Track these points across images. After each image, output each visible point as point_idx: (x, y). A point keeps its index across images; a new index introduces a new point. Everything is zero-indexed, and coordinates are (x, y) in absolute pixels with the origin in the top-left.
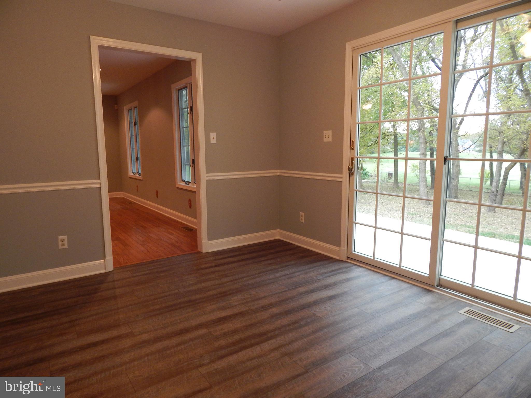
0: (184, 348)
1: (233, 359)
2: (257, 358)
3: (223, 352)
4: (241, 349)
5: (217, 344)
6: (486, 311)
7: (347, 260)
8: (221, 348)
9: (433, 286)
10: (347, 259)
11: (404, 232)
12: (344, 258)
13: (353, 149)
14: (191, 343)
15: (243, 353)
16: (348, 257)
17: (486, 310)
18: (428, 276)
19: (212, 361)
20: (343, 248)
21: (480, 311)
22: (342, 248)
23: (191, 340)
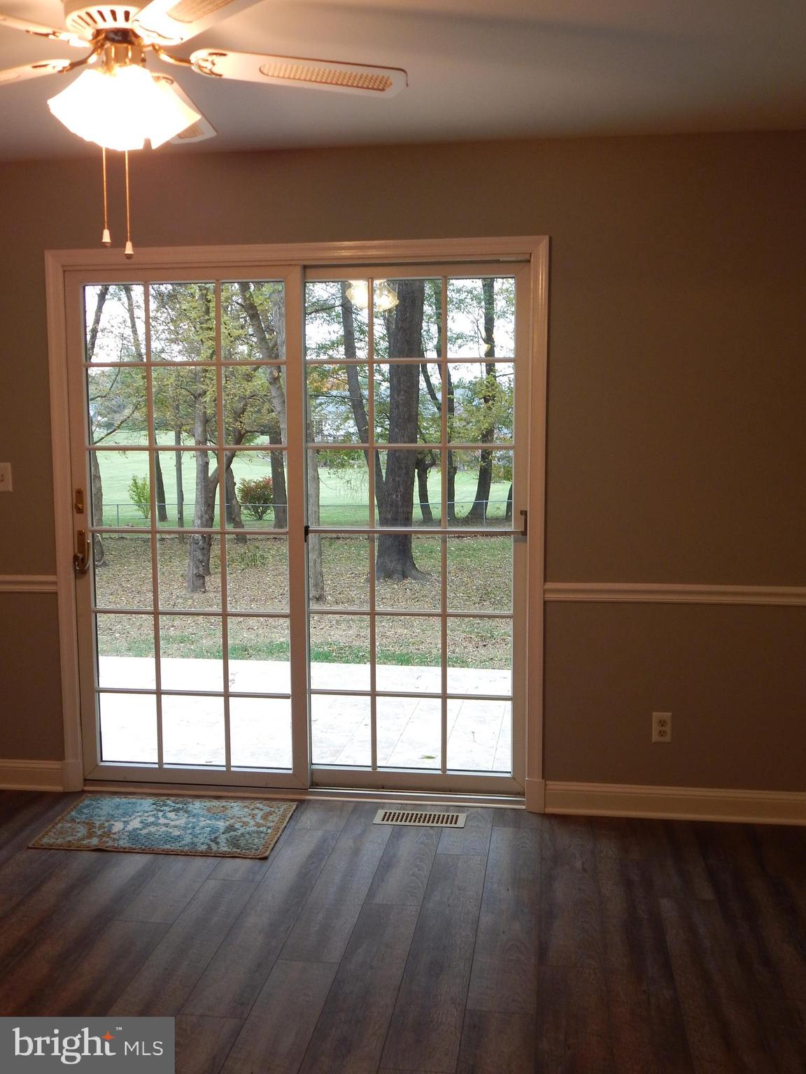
6: (408, 807)
7: (86, 788)
9: (304, 790)
10: (85, 785)
11: (233, 689)
12: (77, 785)
13: (80, 511)
16: (88, 778)
17: (406, 804)
18: (291, 772)
20: (73, 761)
21: (398, 810)
22: (69, 760)
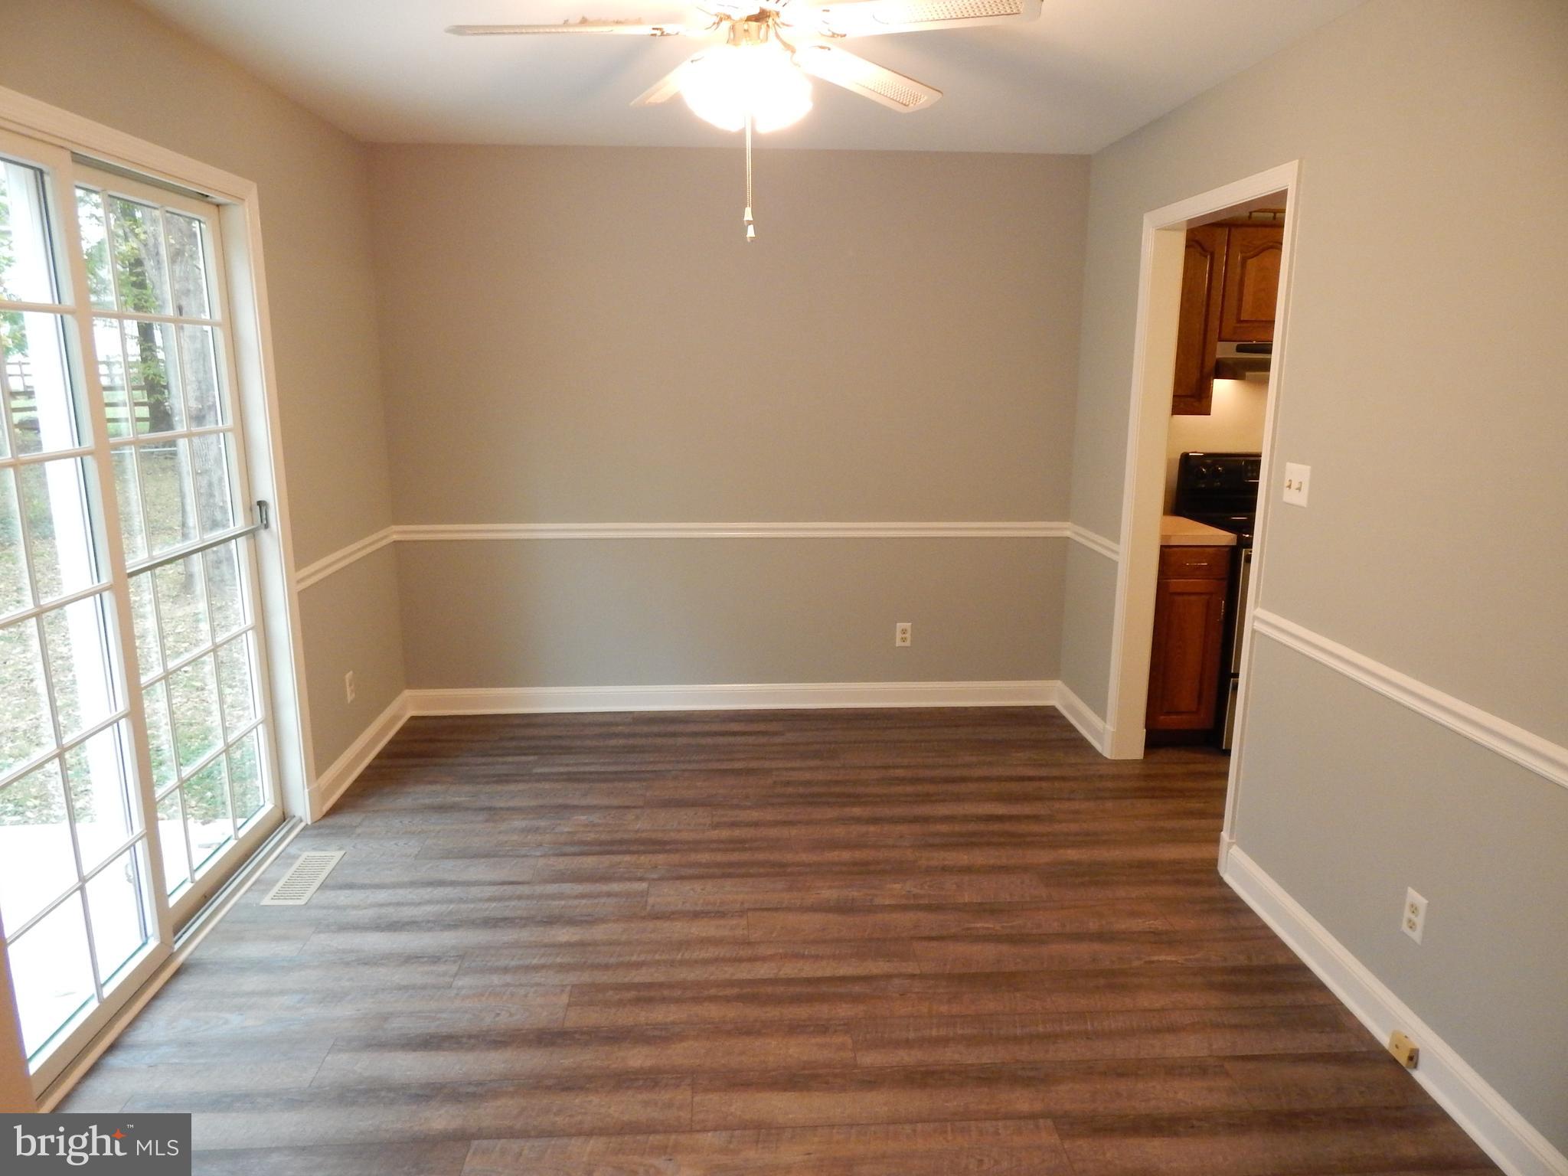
0: (931, 1028)
1: (845, 970)
2: (804, 954)
3: (857, 989)
4: (818, 981)
5: (859, 1010)
8: (856, 999)
14: (912, 1035)
15: (819, 974)
19: (889, 977)
23: (908, 1044)
